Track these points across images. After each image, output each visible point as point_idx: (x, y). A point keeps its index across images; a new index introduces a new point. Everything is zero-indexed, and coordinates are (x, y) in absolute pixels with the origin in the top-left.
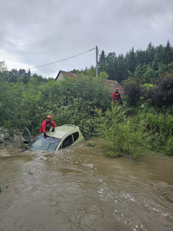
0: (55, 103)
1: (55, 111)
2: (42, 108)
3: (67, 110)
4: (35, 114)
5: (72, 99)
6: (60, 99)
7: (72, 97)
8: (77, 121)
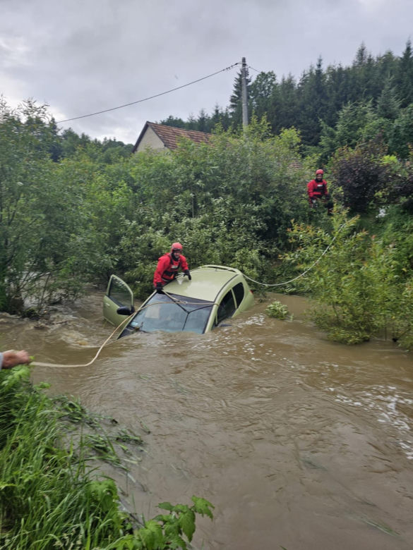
0: (165, 210)
1: (167, 231)
2: (134, 222)
3: (200, 229)
4: (118, 238)
5: (207, 200)
6: (177, 199)
7: (209, 194)
8: (226, 255)
